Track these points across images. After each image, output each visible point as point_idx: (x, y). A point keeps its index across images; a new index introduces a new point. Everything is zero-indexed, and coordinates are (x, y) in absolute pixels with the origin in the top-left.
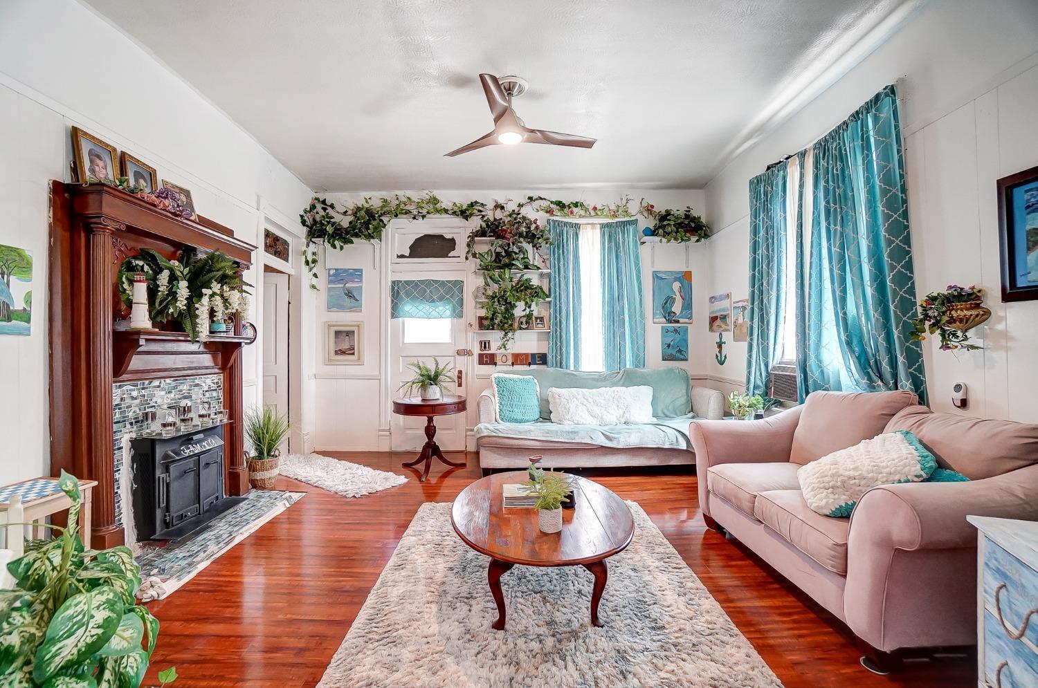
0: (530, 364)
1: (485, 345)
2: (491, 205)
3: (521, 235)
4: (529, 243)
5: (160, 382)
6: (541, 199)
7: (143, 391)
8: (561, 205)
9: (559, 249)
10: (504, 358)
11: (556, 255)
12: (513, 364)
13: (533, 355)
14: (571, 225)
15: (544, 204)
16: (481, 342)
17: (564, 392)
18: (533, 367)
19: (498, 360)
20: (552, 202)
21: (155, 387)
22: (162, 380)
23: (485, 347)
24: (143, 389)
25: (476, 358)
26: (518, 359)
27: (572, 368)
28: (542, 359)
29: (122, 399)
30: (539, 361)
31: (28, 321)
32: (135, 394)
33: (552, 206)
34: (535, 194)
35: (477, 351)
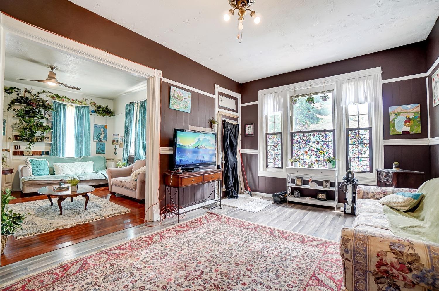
0: (41, 155)
1: (17, 147)
2: (23, 90)
3: (40, 105)
4: (44, 109)
6: (49, 92)
8: (59, 97)
9: (57, 112)
10: (28, 153)
11: (56, 115)
12: (33, 155)
13: (43, 152)
14: (63, 104)
15: (50, 94)
16: (15, 146)
17: (60, 164)
18: (42, 156)
19: (25, 153)
20: (54, 95)
23: (17, 148)
25: (12, 152)
26: (35, 153)
27: (61, 156)
28: (48, 153)
30: (45, 154)
33: (54, 96)
34: (46, 90)
35: (12, 149)
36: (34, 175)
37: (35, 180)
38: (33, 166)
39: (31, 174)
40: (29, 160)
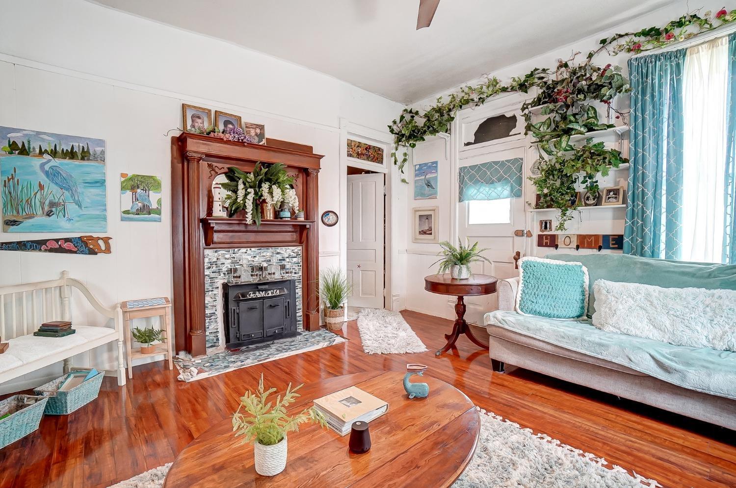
0: (600, 248)
1: (545, 225)
2: (553, 67)
3: (580, 91)
4: (595, 98)
5: (247, 250)
6: (621, 36)
7: (234, 255)
8: (653, 33)
9: (644, 93)
10: (567, 240)
11: (640, 104)
12: (578, 247)
13: (606, 237)
14: (668, 56)
15: (623, 41)
16: (541, 222)
17: (616, 286)
18: (604, 252)
19: (560, 242)
20: (635, 35)
21: (242, 253)
22: (249, 249)
23: (546, 227)
24: (233, 253)
25: (535, 239)
26: (584, 241)
27: (662, 256)
28: (618, 242)
29: (218, 259)
30: (613, 244)
31: (160, 214)
32: (227, 256)
33: (636, 39)
35: (536, 231)
36: (522, 310)
37: (506, 327)
38: (526, 282)
39: (518, 306)
40: (524, 263)
